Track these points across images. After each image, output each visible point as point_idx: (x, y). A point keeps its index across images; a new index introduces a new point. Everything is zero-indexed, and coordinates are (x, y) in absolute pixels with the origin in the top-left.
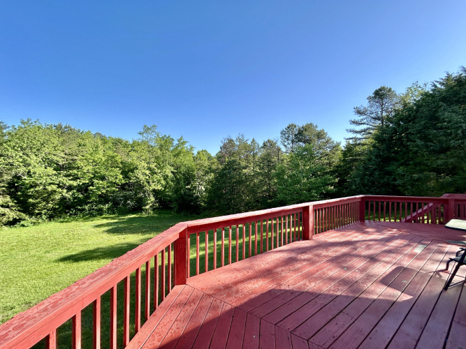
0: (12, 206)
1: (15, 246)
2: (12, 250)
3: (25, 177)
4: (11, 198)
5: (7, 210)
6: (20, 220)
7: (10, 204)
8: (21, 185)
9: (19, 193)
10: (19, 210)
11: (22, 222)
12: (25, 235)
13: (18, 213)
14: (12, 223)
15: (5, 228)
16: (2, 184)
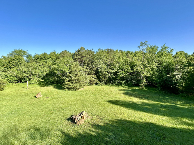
0: (96, 78)
3: (99, 69)
6: (98, 83)
8: (98, 71)
9: (98, 74)
10: (98, 80)
12: (99, 89)
14: (96, 84)
15: (95, 85)
16: (94, 71)
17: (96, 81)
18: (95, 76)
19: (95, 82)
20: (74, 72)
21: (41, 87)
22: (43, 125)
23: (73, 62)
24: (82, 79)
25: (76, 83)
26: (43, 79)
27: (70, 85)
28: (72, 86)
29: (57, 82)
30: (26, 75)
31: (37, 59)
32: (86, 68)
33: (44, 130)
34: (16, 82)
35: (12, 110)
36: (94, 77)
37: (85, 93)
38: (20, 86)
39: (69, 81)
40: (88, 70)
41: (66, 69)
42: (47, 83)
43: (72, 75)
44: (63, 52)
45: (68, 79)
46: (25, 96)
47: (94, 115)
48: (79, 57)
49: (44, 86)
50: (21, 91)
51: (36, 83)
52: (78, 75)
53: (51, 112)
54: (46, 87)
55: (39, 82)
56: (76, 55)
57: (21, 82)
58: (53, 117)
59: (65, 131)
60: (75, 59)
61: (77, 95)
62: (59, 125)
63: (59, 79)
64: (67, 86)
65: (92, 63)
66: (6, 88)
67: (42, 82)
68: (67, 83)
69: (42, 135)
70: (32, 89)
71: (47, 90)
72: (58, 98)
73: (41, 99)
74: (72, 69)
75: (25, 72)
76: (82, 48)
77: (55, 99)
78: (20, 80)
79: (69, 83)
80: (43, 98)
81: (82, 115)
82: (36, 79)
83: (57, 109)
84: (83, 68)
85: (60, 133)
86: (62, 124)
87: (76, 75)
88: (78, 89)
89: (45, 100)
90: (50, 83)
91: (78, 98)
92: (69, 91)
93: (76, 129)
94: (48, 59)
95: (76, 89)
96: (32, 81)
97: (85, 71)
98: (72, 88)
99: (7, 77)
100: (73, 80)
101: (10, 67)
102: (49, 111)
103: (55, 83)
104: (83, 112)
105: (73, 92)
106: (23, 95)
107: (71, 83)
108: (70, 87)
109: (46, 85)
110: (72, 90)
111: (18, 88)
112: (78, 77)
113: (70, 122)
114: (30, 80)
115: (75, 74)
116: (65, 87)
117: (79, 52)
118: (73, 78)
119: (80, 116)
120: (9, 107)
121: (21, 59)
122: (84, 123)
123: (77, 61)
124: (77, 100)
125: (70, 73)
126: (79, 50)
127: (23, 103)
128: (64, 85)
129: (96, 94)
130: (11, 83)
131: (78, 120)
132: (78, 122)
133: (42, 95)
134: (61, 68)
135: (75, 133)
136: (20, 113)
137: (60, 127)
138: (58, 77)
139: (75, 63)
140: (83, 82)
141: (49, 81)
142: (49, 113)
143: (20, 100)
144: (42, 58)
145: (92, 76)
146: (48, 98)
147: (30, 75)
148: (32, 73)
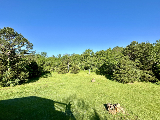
0: (153, 75)
1: (150, 91)
2: (149, 92)
3: (158, 64)
4: (153, 72)
5: (151, 76)
6: (156, 81)
7: (152, 74)
8: (156, 67)
9: (156, 70)
10: (155, 77)
11: (157, 82)
12: (156, 88)
13: (155, 78)
14: (153, 82)
15: (151, 83)
16: (150, 66)
17: (153, 78)
18: (152, 72)
19: (150, 79)
20: (122, 66)
21: (98, 75)
22: (87, 101)
23: (122, 56)
24: (131, 73)
25: (124, 76)
26: (99, 69)
27: (118, 78)
28: (120, 78)
29: (108, 72)
30: (89, 65)
31: (97, 55)
32: (138, 62)
33: (86, 104)
34: (85, 69)
35: (78, 85)
36: (149, 73)
37: (134, 88)
38: (86, 72)
39: (117, 73)
40: (140, 64)
41: (116, 63)
42: (102, 72)
43: (121, 68)
44: (115, 49)
45: (116, 72)
46: (87, 79)
47: (132, 114)
48: (130, 51)
49: (99, 75)
50: (86, 75)
51: (95, 71)
52: (126, 69)
53: (96, 94)
54: (100, 76)
55: (97, 71)
56: (126, 50)
57: (87, 70)
58: (95, 99)
59: (98, 112)
60: (126, 54)
61: (124, 88)
62: (96, 106)
63: (110, 71)
64: (115, 77)
65: (147, 57)
66: (80, 72)
67: (99, 71)
68: (115, 75)
69: (83, 107)
70: (91, 75)
71: (100, 78)
72: (105, 86)
73: (94, 84)
74: (121, 63)
75: (89, 64)
76: (134, 42)
77: (103, 86)
78: (87, 69)
79: (117, 75)
80: (95, 83)
81: (115, 106)
82: (95, 69)
83: (101, 94)
84: (134, 62)
85: (93, 111)
86: (99, 106)
87: (124, 69)
88: (127, 82)
89: (96, 84)
90: (103, 73)
91: (123, 91)
92: (116, 83)
93: (106, 115)
94: (104, 54)
95: (123, 82)
96: (93, 70)
97: (136, 66)
98: (120, 80)
99: (81, 66)
100: (121, 73)
101: (83, 60)
102: (95, 93)
103: (107, 74)
104: (117, 104)
105: (121, 84)
106: (86, 78)
107: (119, 75)
108: (118, 79)
109: (101, 74)
110: (120, 82)
111: (85, 73)
112: (127, 71)
113: (105, 107)
114: (91, 69)
115: (124, 67)
116: (114, 78)
117: (130, 47)
118: (121, 71)
119: (114, 106)
120: (78, 83)
121: (88, 55)
122: (116, 114)
123: (127, 55)
124: (121, 93)
125: (119, 66)
126: (130, 45)
127: (84, 83)
128: (113, 76)
129: (149, 93)
130: (82, 70)
131: (111, 109)
132: (110, 110)
133: (95, 81)
134: (111, 62)
135: (103, 118)
136: (81, 88)
137: (96, 107)
138: (110, 69)
139: (125, 57)
140: (132, 76)
141: (103, 72)
142: (94, 95)
143: (83, 80)
144: (100, 54)
145: (146, 71)
146: (98, 83)
147: (92, 66)
148: (93, 64)
